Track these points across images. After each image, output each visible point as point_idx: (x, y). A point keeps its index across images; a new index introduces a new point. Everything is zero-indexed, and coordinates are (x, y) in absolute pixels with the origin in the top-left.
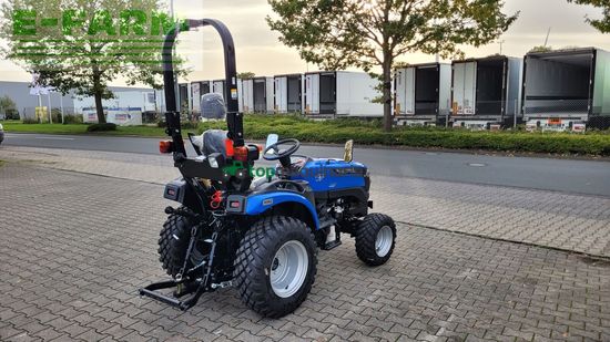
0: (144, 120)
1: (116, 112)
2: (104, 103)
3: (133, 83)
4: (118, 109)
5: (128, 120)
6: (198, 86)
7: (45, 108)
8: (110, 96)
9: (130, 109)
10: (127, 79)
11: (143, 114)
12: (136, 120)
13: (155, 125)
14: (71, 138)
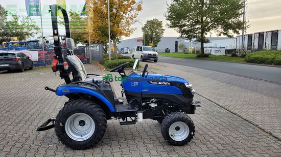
0: (226, 53)
1: (215, 49)
2: (205, 45)
3: (220, 35)
4: (216, 48)
5: (219, 53)
6: (258, 35)
7: (193, 48)
8: (208, 41)
9: (221, 48)
10: (217, 33)
11: (226, 50)
12: (222, 53)
13: (230, 55)
14: (185, 60)
